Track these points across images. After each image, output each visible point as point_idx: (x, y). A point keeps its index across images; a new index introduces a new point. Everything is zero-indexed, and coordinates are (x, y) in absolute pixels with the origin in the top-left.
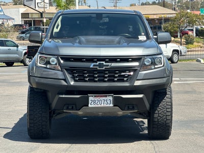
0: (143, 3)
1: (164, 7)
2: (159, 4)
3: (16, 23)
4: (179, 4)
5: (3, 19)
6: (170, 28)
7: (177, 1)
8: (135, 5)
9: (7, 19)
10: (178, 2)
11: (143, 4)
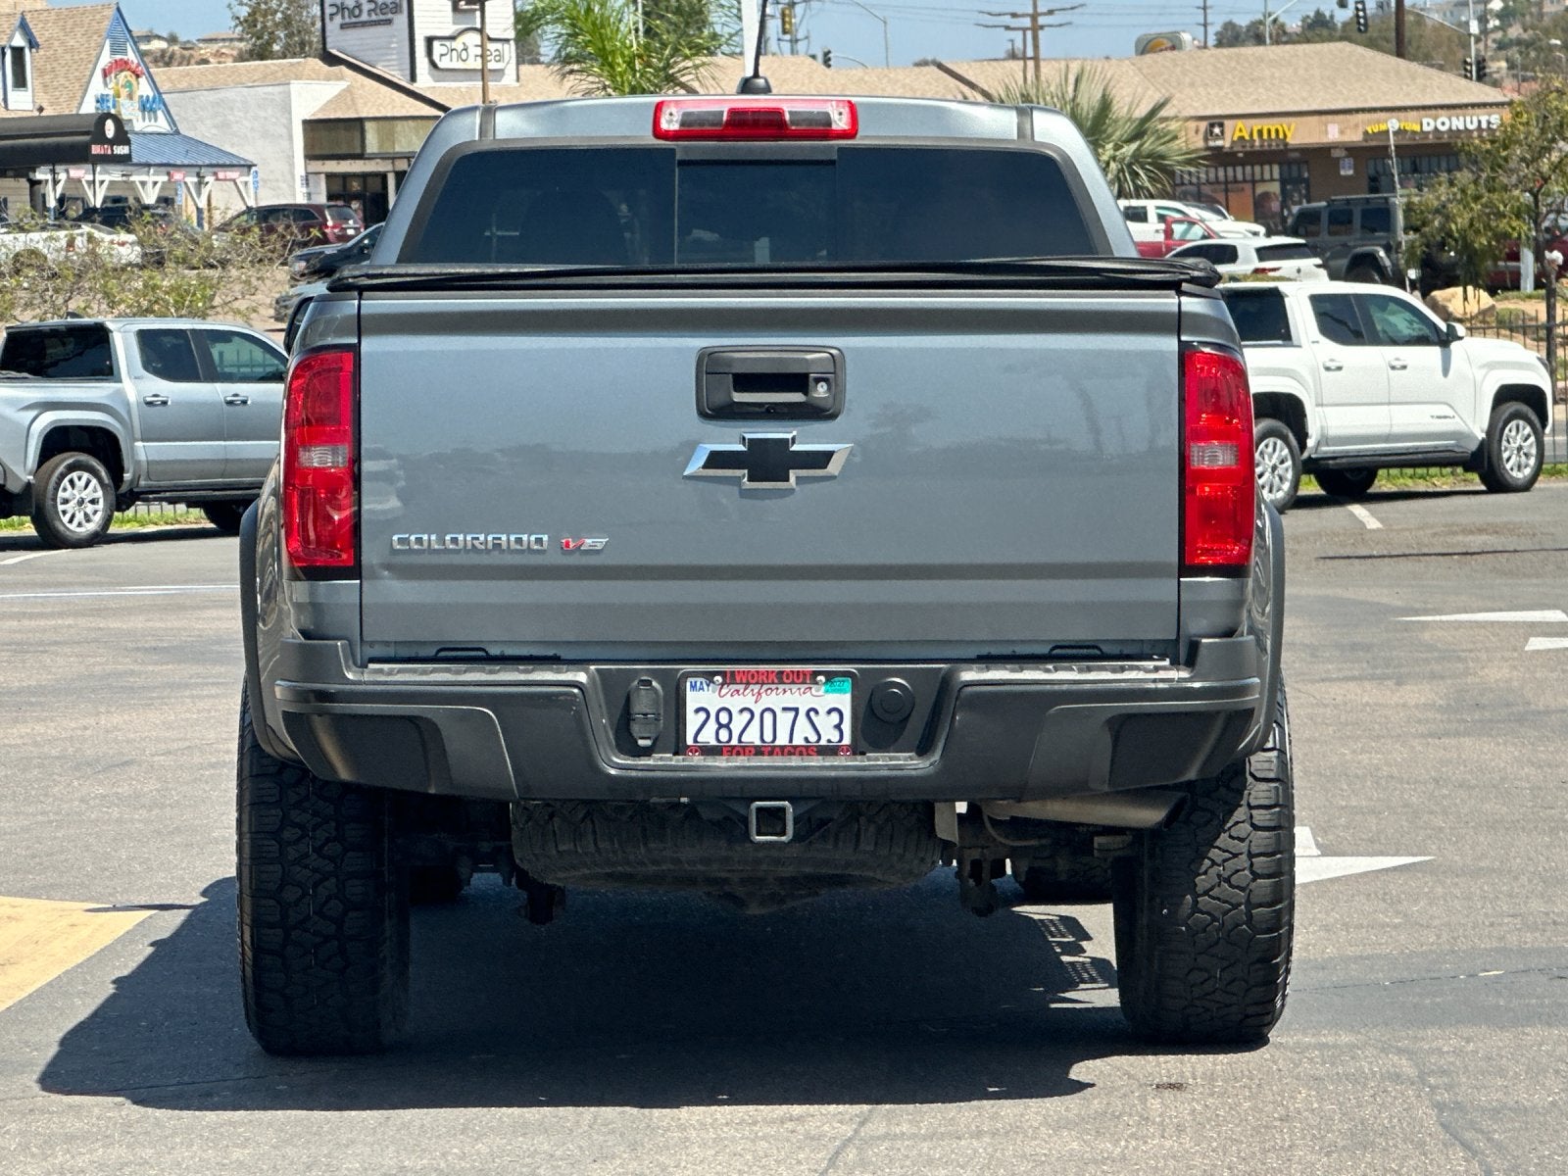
0: (1229, 26)
1: (1400, 53)
2: (1360, 31)
3: (268, 200)
4: (1515, 32)
5: (168, 166)
6: (1462, 221)
7: (1496, 4)
8: (1175, 45)
9: (198, 170)
10: (1505, 15)
11: (1231, 37)
